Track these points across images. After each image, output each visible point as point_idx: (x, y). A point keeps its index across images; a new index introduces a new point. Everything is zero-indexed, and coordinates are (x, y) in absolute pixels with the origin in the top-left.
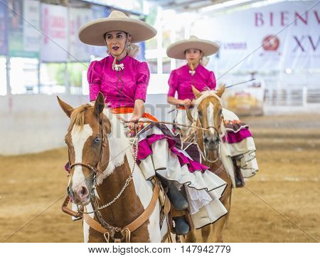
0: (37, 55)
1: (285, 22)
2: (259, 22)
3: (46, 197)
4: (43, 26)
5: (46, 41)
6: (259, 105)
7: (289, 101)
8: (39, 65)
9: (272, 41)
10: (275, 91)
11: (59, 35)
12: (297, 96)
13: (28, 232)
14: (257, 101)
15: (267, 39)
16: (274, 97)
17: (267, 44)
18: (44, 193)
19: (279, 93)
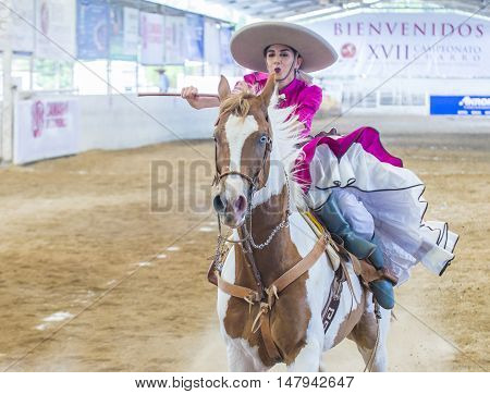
0: (135, 59)
1: (361, 32)
2: (338, 32)
3: (142, 187)
4: (142, 32)
5: (145, 46)
6: (338, 106)
7: (364, 103)
8: (137, 68)
9: (349, 49)
10: (352, 94)
11: (156, 40)
12: (371, 98)
13: (126, 219)
14: (336, 103)
15: (345, 47)
16: (351, 99)
17: (345, 51)
18: (140, 185)
19: (355, 95)
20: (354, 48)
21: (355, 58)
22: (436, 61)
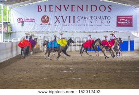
2: (40, 10)
9: (46, 18)
17: (43, 19)
20: (48, 18)
21: (49, 23)
22: (88, 24)
